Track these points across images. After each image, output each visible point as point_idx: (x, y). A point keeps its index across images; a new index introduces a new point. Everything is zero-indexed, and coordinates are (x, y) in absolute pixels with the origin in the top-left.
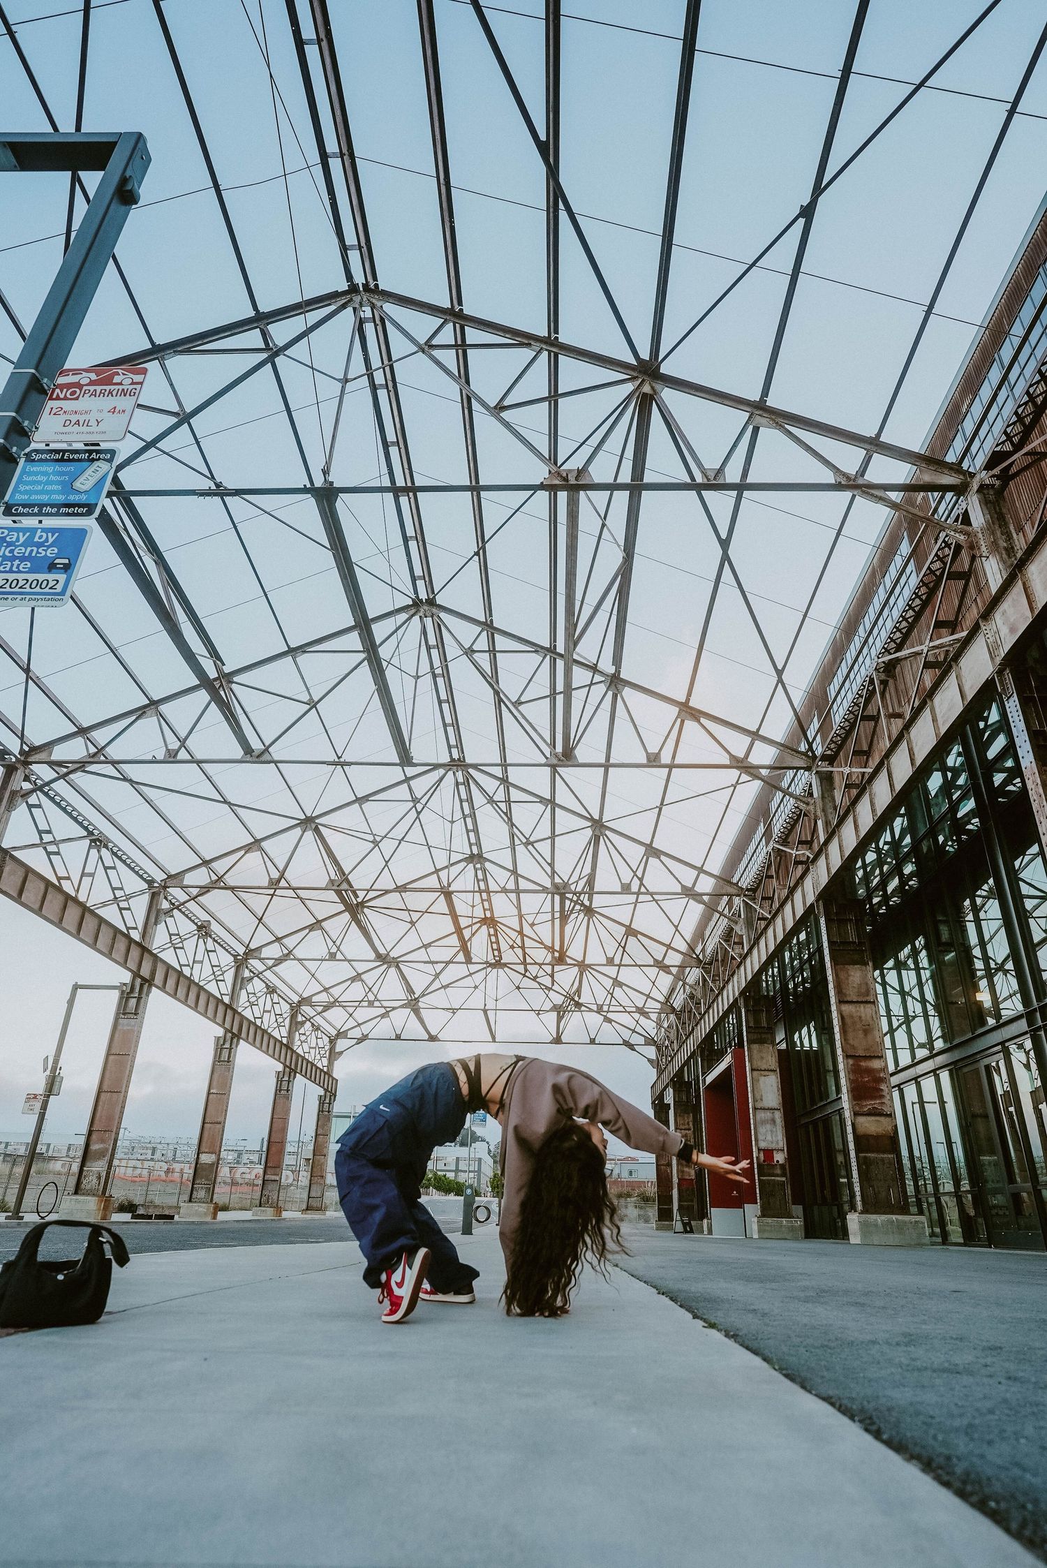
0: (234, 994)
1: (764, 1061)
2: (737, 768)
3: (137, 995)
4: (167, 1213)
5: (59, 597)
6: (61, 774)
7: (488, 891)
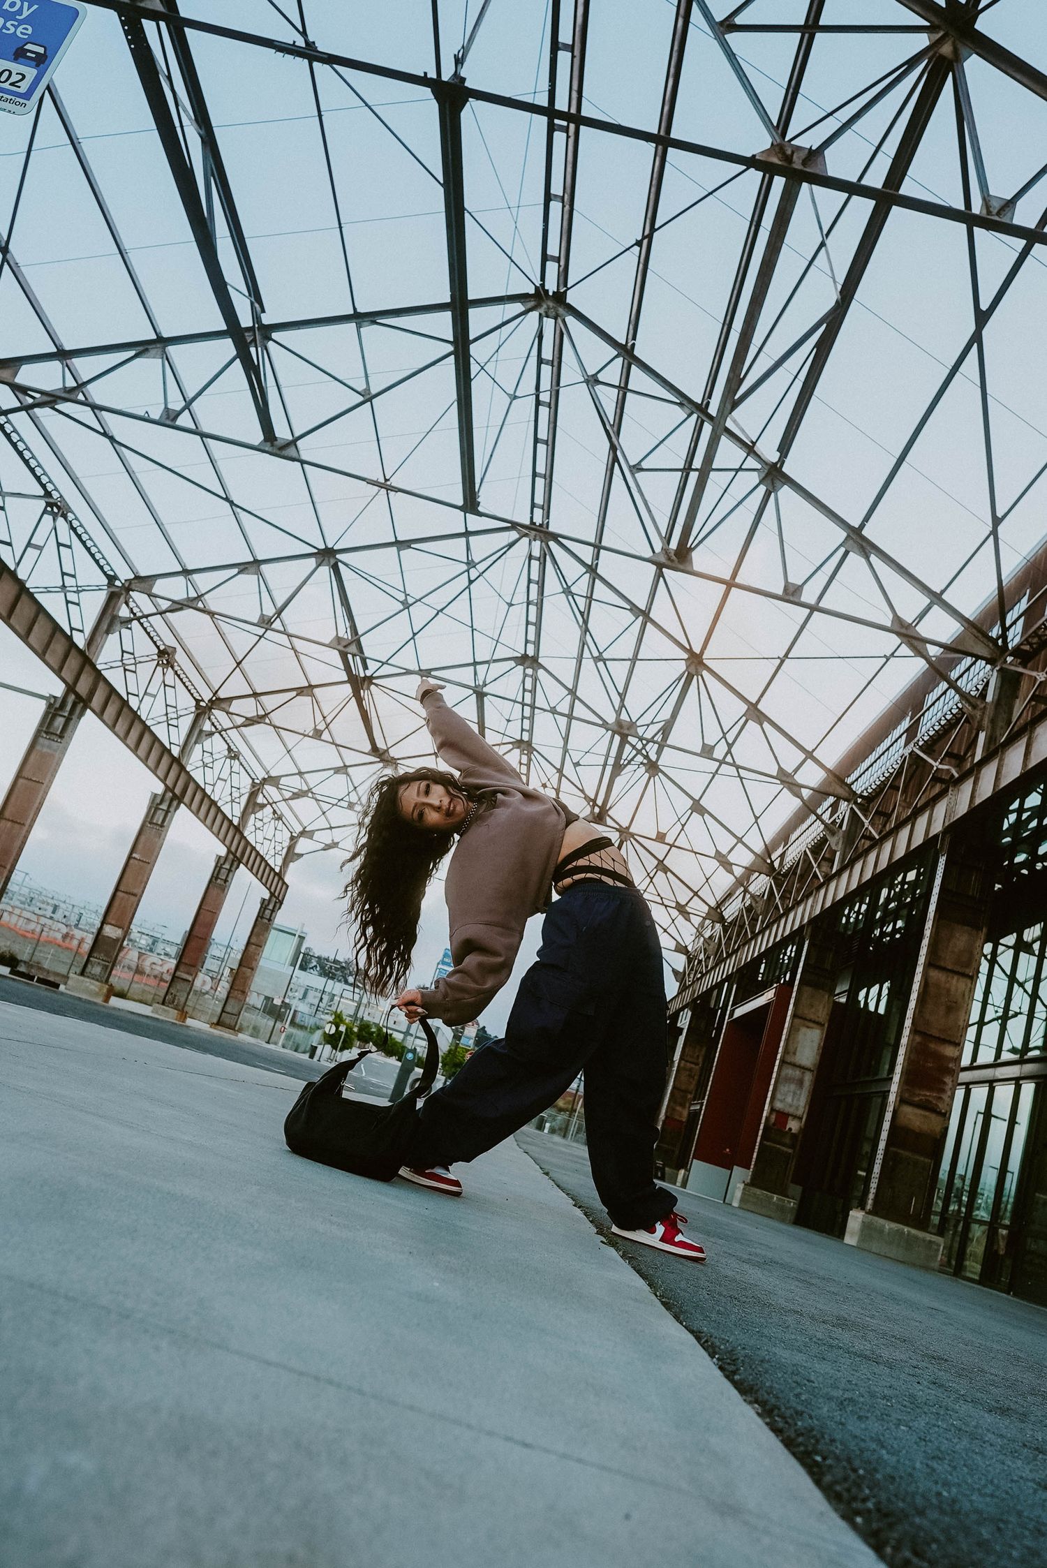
0: (185, 748)
1: (813, 1010)
2: (898, 634)
3: (66, 714)
4: (51, 979)
5: (22, 101)
6: (24, 404)
7: (533, 707)
